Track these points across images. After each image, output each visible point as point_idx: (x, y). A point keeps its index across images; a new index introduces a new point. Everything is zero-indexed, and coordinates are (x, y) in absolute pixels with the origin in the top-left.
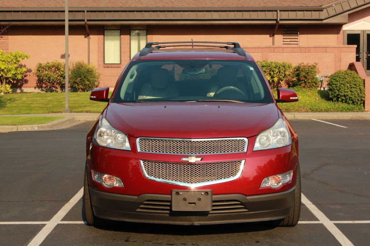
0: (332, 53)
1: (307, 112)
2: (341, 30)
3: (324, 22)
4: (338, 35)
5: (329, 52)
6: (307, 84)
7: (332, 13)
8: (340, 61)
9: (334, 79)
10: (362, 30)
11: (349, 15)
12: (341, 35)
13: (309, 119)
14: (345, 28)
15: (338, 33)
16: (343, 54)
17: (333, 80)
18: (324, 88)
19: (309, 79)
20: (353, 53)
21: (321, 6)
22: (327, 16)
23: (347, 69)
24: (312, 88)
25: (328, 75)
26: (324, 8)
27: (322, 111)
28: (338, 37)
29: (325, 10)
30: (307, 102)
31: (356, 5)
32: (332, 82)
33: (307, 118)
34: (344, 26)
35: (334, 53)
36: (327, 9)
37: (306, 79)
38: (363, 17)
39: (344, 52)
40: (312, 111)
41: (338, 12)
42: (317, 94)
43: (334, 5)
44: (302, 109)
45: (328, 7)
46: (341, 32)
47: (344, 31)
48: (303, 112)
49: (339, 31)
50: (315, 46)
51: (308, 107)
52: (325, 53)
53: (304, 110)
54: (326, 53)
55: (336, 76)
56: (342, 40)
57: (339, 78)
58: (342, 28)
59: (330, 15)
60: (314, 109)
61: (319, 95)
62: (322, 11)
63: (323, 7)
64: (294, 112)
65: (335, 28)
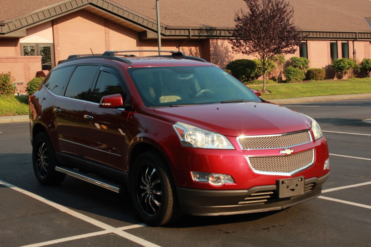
0: (21, 63)
1: (15, 115)
2: (19, 43)
3: (6, 35)
4: (16, 47)
5: (19, 62)
6: (5, 91)
7: (13, 28)
8: (29, 70)
9: (34, 86)
10: (36, 43)
11: (27, 30)
12: (18, 47)
13: (25, 121)
14: (21, 41)
15: (16, 45)
16: (31, 64)
17: (32, 87)
18: (18, 94)
19: (7, 87)
20: (39, 63)
21: (3, 22)
22: (9, 31)
23: (35, 77)
24: (9, 94)
25: (20, 82)
26: (5, 24)
27: (27, 114)
28: (16, 49)
29: (6, 26)
30: (11, 107)
31: (32, 22)
32: (32, 88)
33: (23, 121)
34: (20, 39)
35: (23, 63)
36: (8, 24)
37: (4, 86)
38: (36, 32)
39: (31, 62)
40: (19, 114)
41: (18, 28)
42: (15, 99)
43: (14, 21)
44: (9, 113)
45: (10, 22)
46: (19, 44)
47: (21, 44)
48: (11, 116)
49: (16, 44)
50: (6, 57)
51: (14, 111)
52: (15, 63)
53: (11, 114)
54: (17, 63)
55: (35, 82)
56: (20, 52)
57: (38, 85)
58: (19, 42)
59: (11, 30)
60: (20, 112)
61: (17, 100)
62: (4, 26)
63: (5, 22)
64: (2, 116)
65: (13, 41)
